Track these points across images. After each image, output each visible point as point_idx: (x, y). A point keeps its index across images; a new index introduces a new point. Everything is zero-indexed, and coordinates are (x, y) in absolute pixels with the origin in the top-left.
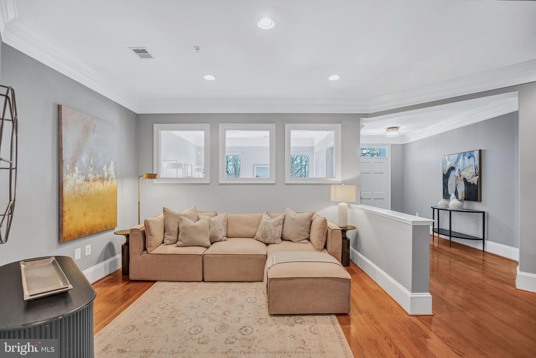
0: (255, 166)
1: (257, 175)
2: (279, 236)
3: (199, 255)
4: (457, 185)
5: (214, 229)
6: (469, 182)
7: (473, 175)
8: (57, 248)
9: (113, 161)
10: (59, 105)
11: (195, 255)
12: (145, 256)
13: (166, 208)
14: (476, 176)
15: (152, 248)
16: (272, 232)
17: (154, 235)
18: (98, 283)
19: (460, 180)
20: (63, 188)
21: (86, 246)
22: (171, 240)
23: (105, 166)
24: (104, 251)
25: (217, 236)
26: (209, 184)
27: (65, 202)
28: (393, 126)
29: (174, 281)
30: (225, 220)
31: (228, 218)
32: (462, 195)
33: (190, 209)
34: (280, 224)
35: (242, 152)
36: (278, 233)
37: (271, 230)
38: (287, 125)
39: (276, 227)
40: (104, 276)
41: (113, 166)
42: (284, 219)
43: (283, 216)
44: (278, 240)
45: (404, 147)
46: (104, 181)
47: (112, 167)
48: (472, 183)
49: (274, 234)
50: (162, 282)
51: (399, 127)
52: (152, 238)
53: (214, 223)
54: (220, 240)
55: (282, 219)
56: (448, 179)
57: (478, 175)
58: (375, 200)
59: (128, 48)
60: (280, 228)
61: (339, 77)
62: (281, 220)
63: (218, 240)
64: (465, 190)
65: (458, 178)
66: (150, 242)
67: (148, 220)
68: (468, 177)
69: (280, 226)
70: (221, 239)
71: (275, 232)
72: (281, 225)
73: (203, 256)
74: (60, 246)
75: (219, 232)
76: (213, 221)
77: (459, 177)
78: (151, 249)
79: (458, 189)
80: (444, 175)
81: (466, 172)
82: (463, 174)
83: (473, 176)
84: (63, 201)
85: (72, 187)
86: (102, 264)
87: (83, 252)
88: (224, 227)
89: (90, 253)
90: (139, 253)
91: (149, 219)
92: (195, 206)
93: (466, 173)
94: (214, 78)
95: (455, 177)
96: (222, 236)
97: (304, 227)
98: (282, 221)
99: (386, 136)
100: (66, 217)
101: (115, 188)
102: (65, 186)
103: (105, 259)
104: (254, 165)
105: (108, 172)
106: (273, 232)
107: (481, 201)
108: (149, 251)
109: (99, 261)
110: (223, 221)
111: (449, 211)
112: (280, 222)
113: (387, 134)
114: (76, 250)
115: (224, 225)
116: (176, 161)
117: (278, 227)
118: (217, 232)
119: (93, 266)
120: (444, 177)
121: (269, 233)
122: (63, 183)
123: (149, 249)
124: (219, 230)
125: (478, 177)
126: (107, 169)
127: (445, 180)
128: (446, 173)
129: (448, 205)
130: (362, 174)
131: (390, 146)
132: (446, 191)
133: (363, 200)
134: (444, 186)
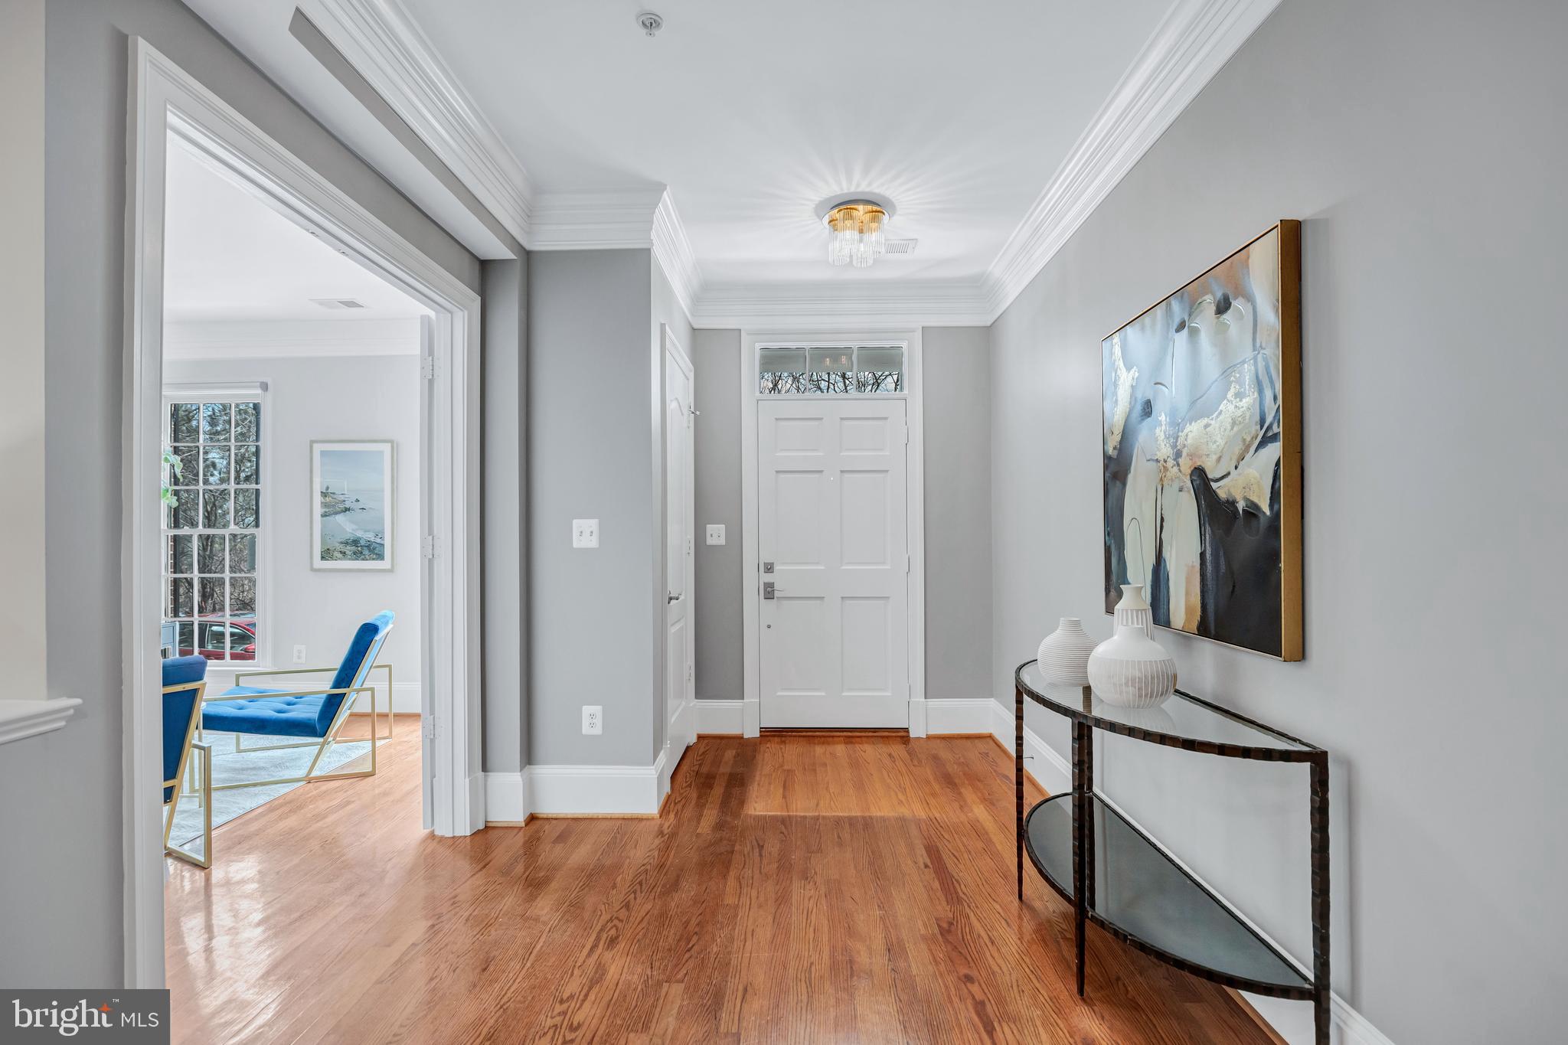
0: (317, 448)
1: (327, 488)
4: (1162, 519)
6: (1222, 494)
7: (1248, 439)
14: (1263, 444)
19: (1176, 486)
32: (1187, 594)
45: (987, 337)
48: (1241, 506)
56: (1124, 484)
57: (1274, 438)
58: (847, 601)
64: (1202, 555)
65: (1166, 469)
68: (1219, 459)
77: (1171, 462)
79: (1166, 554)
80: (1108, 460)
81: (1205, 421)
82: (1189, 441)
83: (1247, 448)
93: (1207, 426)
95: (1154, 464)
104: (312, 442)
107: (1300, 655)
111: (1068, 717)
120: (1107, 474)
125: (1275, 450)
127: (1114, 492)
128: (1115, 448)
129: (1083, 666)
130: (782, 476)
131: (918, 335)
132: (1119, 563)
133: (785, 602)
134: (1108, 534)
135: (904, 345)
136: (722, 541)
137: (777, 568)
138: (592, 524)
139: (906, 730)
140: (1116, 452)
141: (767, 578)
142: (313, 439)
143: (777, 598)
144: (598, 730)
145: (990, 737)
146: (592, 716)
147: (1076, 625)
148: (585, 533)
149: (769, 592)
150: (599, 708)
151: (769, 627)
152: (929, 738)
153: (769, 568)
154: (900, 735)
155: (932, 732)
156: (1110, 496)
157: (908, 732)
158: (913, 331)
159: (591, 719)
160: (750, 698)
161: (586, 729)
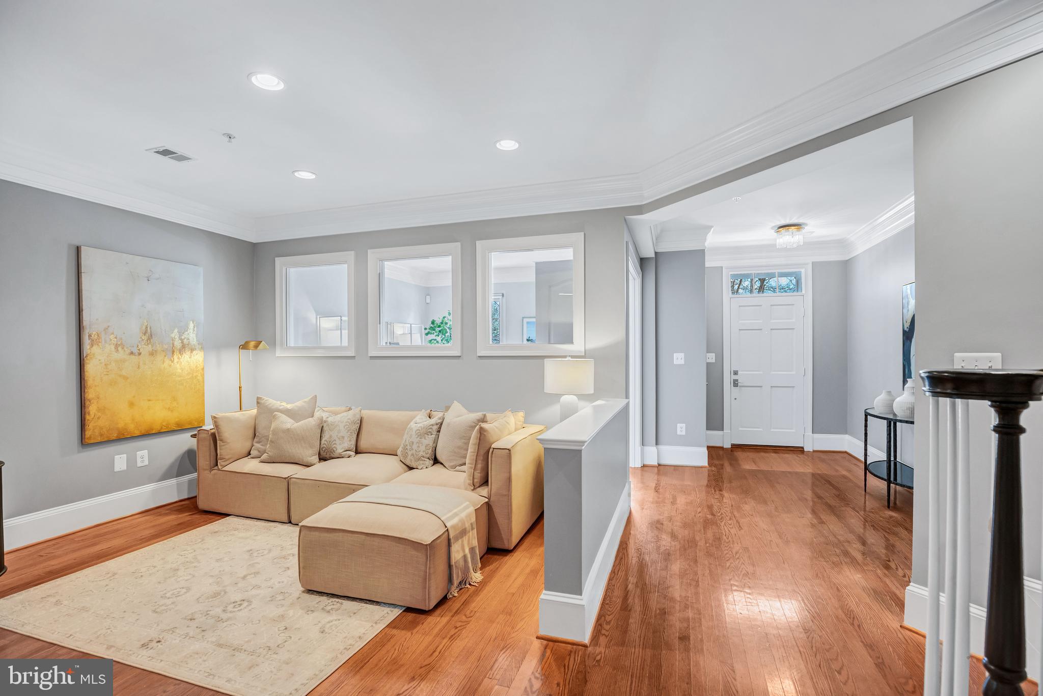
0: (525, 320)
1: (529, 337)
2: (424, 454)
3: (283, 478)
5: (331, 437)
8: (79, 452)
9: (195, 323)
10: (78, 247)
11: (276, 478)
12: (215, 474)
13: (261, 398)
15: (224, 461)
16: (413, 447)
17: (228, 441)
18: (159, 510)
20: (85, 365)
21: (138, 453)
22: (259, 451)
23: (176, 331)
24: (178, 462)
25: (334, 449)
26: (354, 357)
27: (88, 386)
28: (788, 222)
29: (252, 518)
30: (353, 421)
31: (361, 418)
33: (306, 400)
34: (430, 432)
35: (501, 294)
36: (424, 449)
37: (413, 443)
38: (479, 244)
39: (420, 438)
40: (176, 499)
41: (194, 330)
42: (442, 424)
43: (440, 419)
44: (422, 462)
45: (845, 268)
46: (173, 353)
47: (190, 332)
49: (416, 451)
50: (237, 517)
51: (804, 224)
52: (224, 445)
53: (331, 424)
54: (339, 456)
55: (437, 424)
56: (911, 342)
58: (773, 389)
59: (146, 150)
60: (429, 440)
61: (517, 146)
62: (433, 425)
63: (336, 455)
66: (221, 451)
67: (216, 416)
69: (430, 436)
70: (340, 454)
71: (418, 447)
72: (432, 434)
73: (288, 480)
74: (84, 450)
75: (338, 442)
76: (331, 422)
78: (223, 463)
80: (904, 332)
84: (86, 385)
85: (104, 364)
86: (173, 481)
87: (131, 461)
88: (349, 433)
89: (146, 463)
90: (208, 468)
91: (220, 415)
92: (316, 396)
94: (313, 177)
96: (341, 449)
97: (463, 441)
98: (435, 428)
99: (775, 245)
100: (92, 409)
101: (199, 365)
102: (89, 364)
103: (179, 474)
104: (523, 318)
105: (181, 340)
106: (415, 447)
108: (221, 465)
109: (166, 476)
110: (348, 422)
111: (886, 421)
112: (431, 428)
113: (778, 241)
114: (116, 457)
115: (348, 430)
116: (340, 317)
117: (425, 439)
118: (334, 442)
119: (153, 483)
120: (904, 338)
121: (408, 449)
122: (85, 359)
123: (220, 463)
124: (339, 439)
126: (180, 336)
127: (907, 343)
128: (907, 328)
129: (892, 406)
130: (742, 331)
131: (810, 265)
132: (908, 371)
133: (743, 388)
134: (904, 360)
135: (803, 271)
136: (714, 361)
137: (739, 373)
138: (682, 355)
139: (802, 448)
140: (908, 329)
141: (735, 377)
142: (523, 316)
143: (740, 386)
144: (684, 433)
145: (846, 452)
146: (681, 428)
147: (889, 393)
148: (679, 358)
149: (736, 383)
150: (684, 425)
151: (735, 399)
152: (814, 451)
153: (736, 373)
154: (800, 450)
155: (815, 449)
156: (905, 346)
157: (803, 449)
158: (807, 264)
159: (681, 429)
160: (727, 430)
161: (679, 433)
